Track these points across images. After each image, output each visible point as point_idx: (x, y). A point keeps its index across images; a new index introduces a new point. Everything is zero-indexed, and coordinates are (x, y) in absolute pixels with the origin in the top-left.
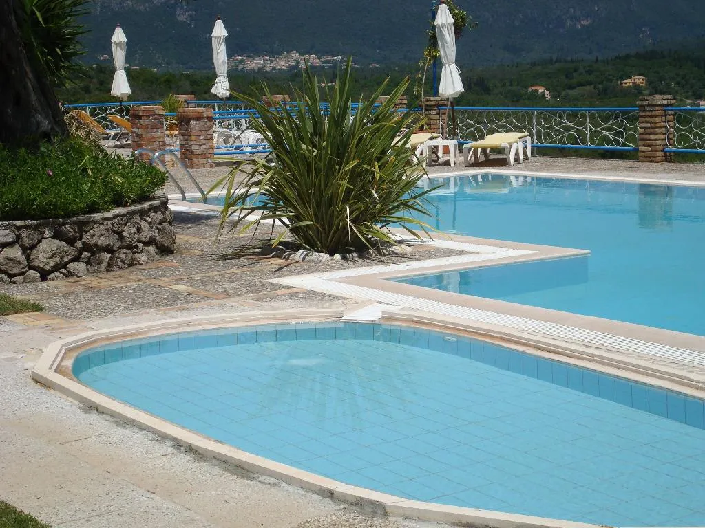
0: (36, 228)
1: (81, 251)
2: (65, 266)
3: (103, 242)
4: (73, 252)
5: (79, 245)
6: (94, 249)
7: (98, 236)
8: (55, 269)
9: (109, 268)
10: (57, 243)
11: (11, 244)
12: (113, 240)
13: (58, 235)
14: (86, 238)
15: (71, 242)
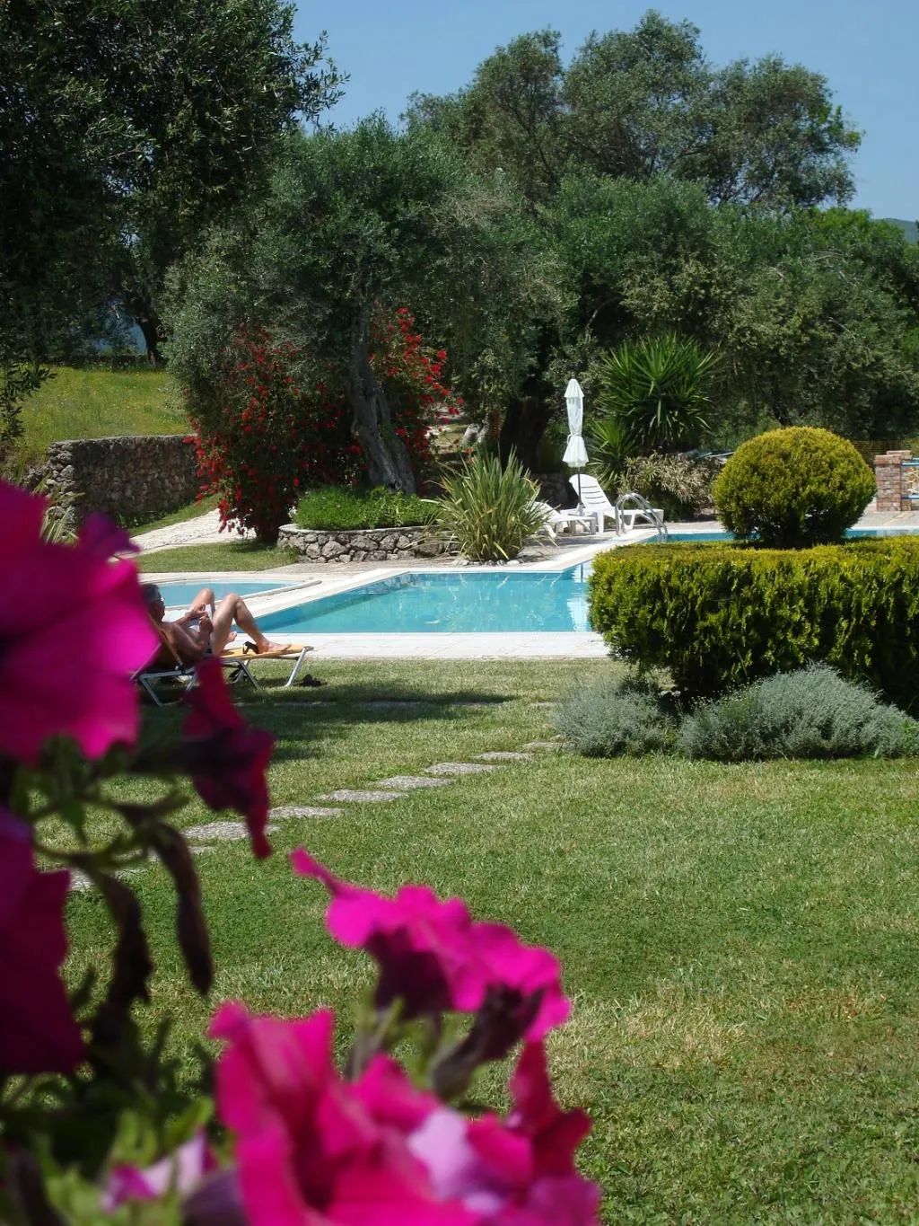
0: (326, 535)
1: (350, 549)
2: (338, 556)
3: (361, 545)
4: (343, 549)
5: (348, 546)
6: (357, 549)
7: (359, 541)
8: (332, 557)
9: (364, 560)
10: (335, 543)
11: (313, 542)
12: (372, 545)
13: (337, 540)
14: (353, 543)
15: (343, 544)
